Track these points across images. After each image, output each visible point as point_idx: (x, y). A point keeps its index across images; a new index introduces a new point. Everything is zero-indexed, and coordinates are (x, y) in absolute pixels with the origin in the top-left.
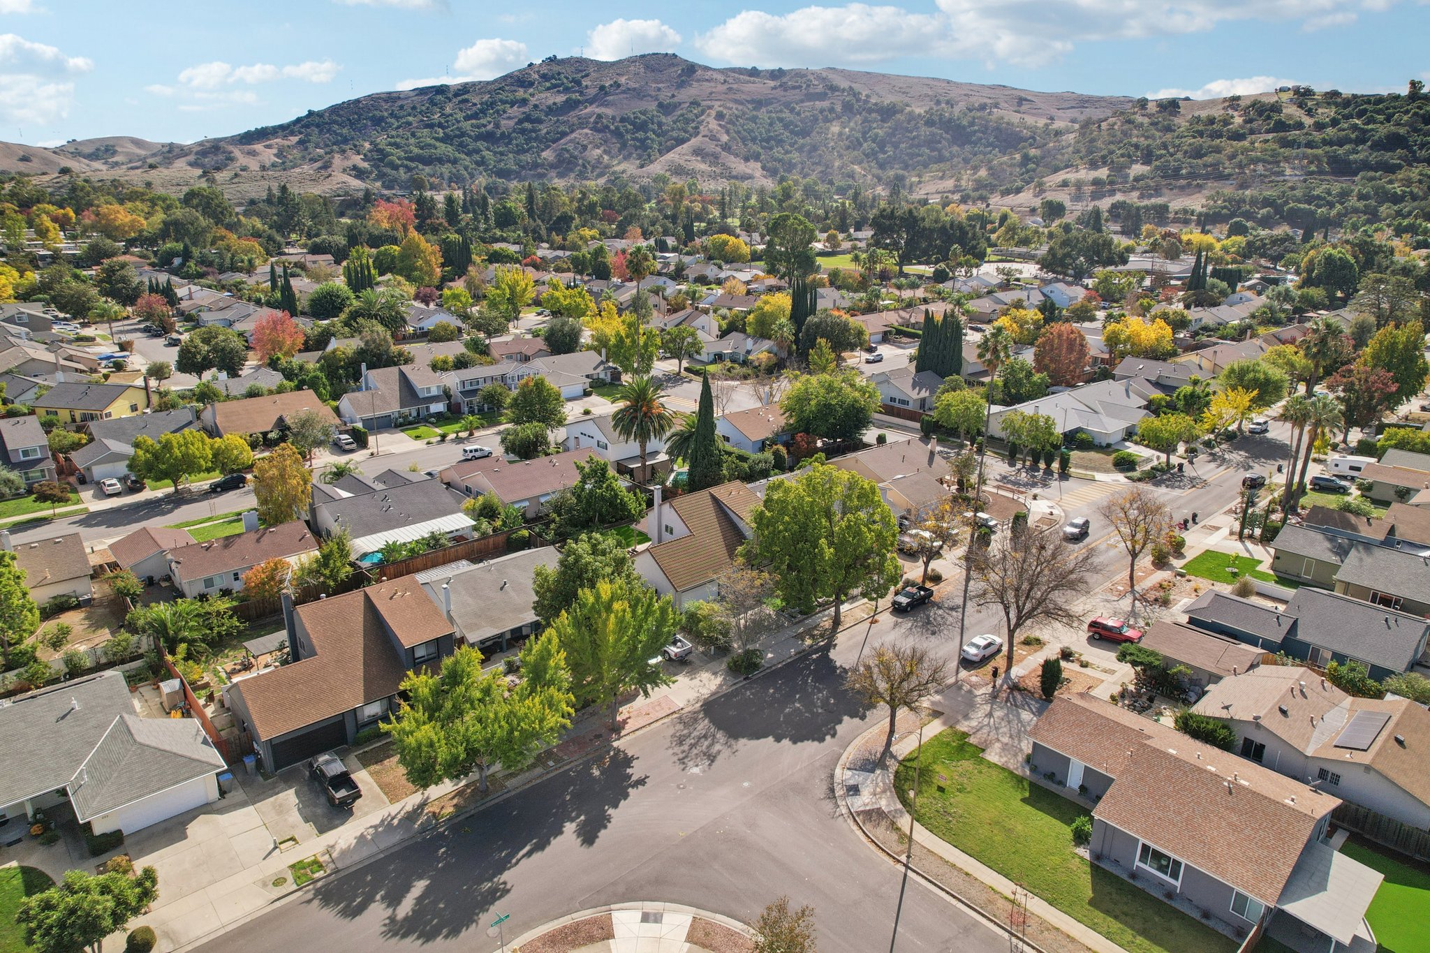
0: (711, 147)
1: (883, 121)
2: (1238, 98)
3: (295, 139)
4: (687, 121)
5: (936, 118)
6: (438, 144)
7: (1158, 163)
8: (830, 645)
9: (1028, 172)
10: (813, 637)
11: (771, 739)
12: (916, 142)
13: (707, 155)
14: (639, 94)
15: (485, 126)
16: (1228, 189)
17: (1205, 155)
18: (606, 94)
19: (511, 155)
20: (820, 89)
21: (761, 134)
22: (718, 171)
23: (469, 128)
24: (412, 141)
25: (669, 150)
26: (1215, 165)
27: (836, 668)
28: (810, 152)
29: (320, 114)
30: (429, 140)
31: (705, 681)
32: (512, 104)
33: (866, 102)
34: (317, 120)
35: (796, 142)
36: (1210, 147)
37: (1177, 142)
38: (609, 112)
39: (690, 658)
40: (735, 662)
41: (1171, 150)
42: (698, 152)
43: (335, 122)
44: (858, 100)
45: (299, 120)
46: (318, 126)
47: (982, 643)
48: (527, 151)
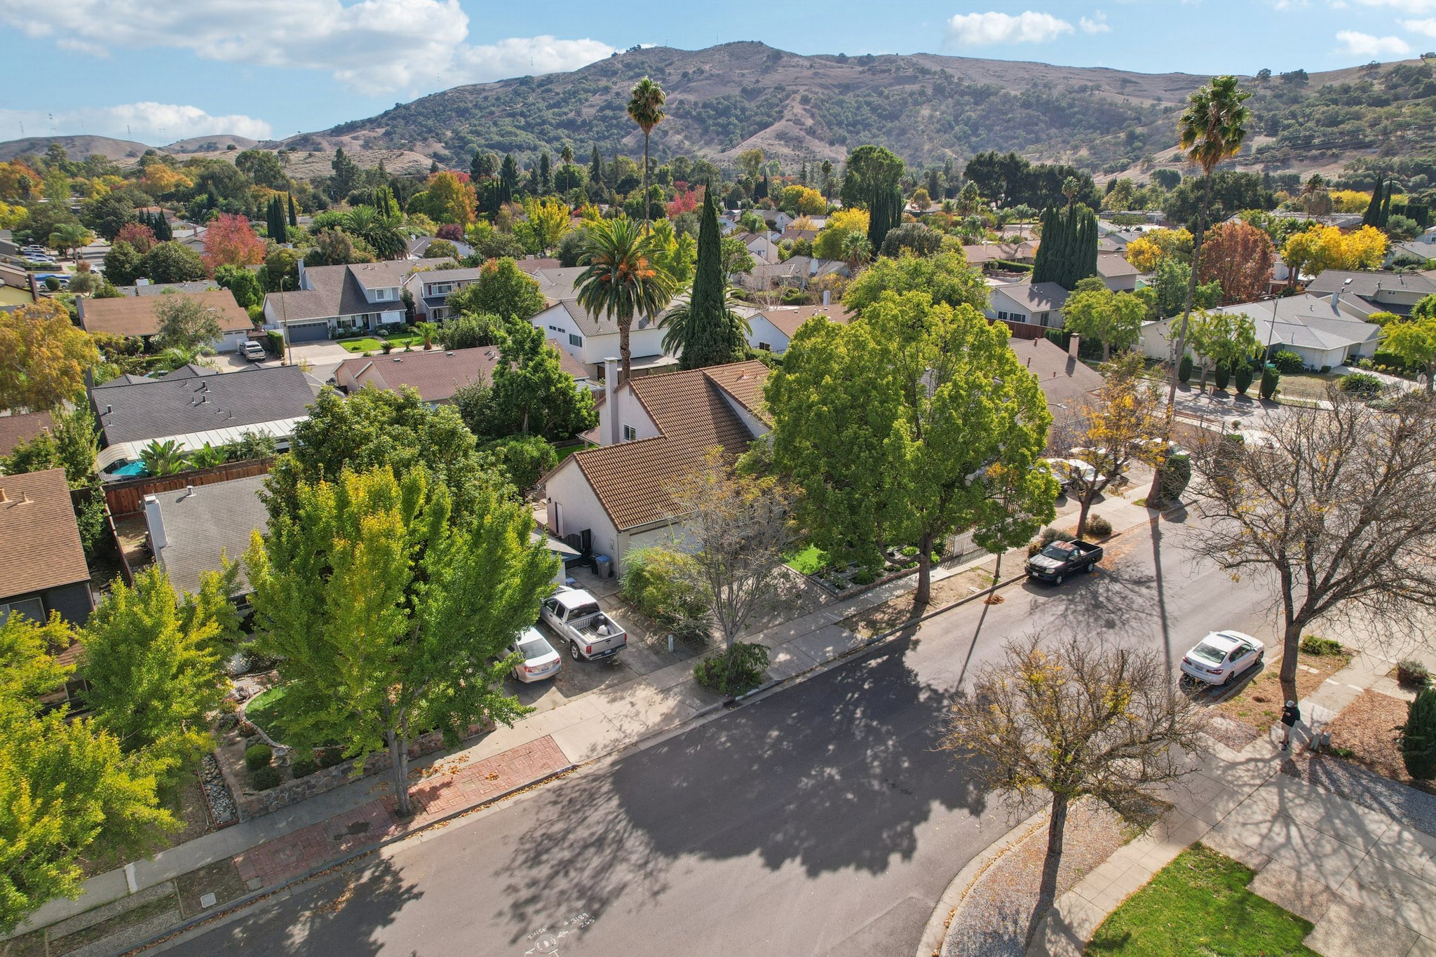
0: (796, 131)
1: (976, 103)
2: (1378, 65)
3: (381, 131)
4: (771, 106)
5: (1033, 100)
6: (518, 132)
7: (1285, 133)
8: (906, 643)
9: (1134, 150)
10: (872, 624)
11: (754, 859)
12: (1011, 124)
13: (792, 139)
14: (723, 80)
15: (566, 114)
16: (1371, 157)
17: (1342, 122)
18: (689, 80)
19: (591, 142)
20: (910, 72)
21: (847, 117)
22: (802, 155)
23: (550, 116)
24: (494, 129)
25: (751, 134)
26: (1354, 133)
27: (917, 689)
28: (899, 135)
29: (407, 107)
30: (510, 128)
31: (641, 706)
32: (594, 92)
33: (958, 84)
34: (404, 111)
35: (884, 126)
36: (1347, 113)
37: (1308, 111)
38: (691, 98)
39: (622, 655)
40: (708, 669)
41: (1301, 120)
42: (781, 136)
43: (421, 114)
44: (950, 83)
45: (386, 113)
46: (404, 118)
47: (1227, 647)
48: (608, 138)
